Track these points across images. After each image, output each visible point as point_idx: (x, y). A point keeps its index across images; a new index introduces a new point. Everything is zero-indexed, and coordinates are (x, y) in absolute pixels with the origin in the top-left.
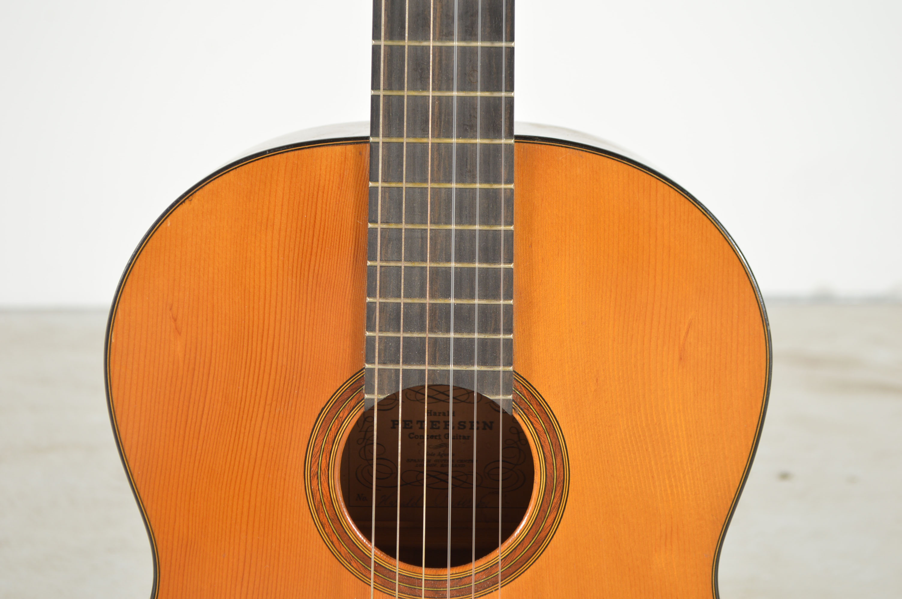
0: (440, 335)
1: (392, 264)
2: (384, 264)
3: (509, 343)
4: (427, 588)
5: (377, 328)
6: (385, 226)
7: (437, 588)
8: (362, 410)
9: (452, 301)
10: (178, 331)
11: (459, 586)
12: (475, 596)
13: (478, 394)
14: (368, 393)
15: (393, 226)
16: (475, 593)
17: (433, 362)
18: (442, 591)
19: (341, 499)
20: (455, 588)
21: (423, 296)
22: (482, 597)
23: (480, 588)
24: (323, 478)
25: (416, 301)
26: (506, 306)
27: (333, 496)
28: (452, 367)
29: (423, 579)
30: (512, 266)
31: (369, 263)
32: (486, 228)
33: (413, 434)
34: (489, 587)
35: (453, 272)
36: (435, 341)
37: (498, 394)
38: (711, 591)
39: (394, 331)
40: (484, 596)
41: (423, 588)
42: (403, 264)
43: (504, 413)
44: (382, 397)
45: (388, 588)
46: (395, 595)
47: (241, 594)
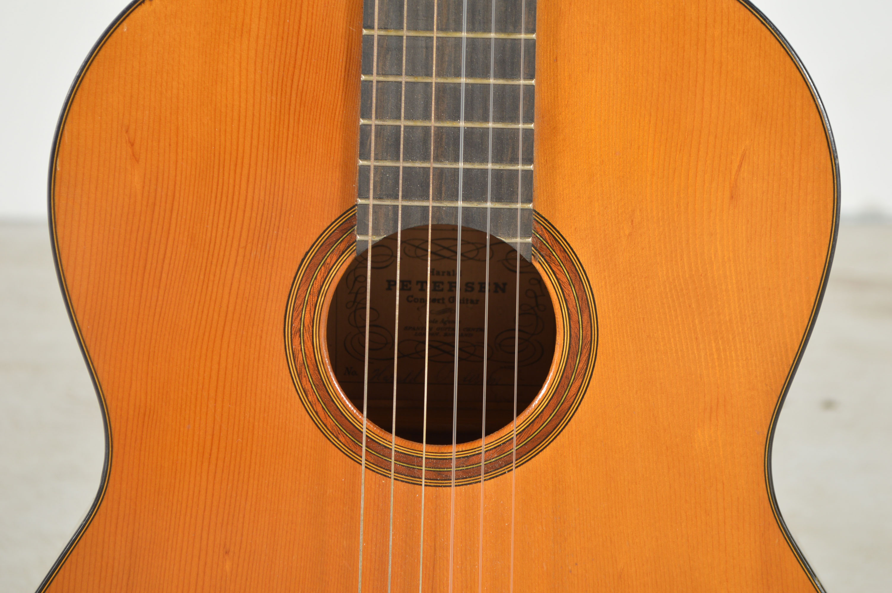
0: (447, 165)
1: (391, 79)
2: (381, 79)
3: (528, 176)
4: (428, 468)
5: (373, 155)
6: (382, 33)
7: (439, 468)
8: (354, 255)
9: (462, 124)
10: (135, 158)
11: (466, 466)
12: (485, 478)
13: (491, 236)
14: (360, 234)
15: (392, 33)
16: (485, 474)
17: (438, 197)
18: (446, 471)
19: (327, 361)
20: (461, 468)
21: (427, 117)
22: (492, 480)
23: (490, 468)
24: (307, 335)
25: (419, 123)
26: (526, 131)
27: (318, 357)
28: (460, 204)
29: (424, 457)
30: (533, 82)
31: (363, 78)
32: (503, 36)
33: (412, 296)
34: (501, 468)
35: (463, 89)
36: (440, 172)
37: (514, 236)
38: (763, 475)
39: (392, 160)
40: (495, 479)
41: (424, 468)
42: (404, 79)
43: (522, 259)
44: (377, 239)
45: (381, 468)
46: (390, 476)
47: (208, 473)
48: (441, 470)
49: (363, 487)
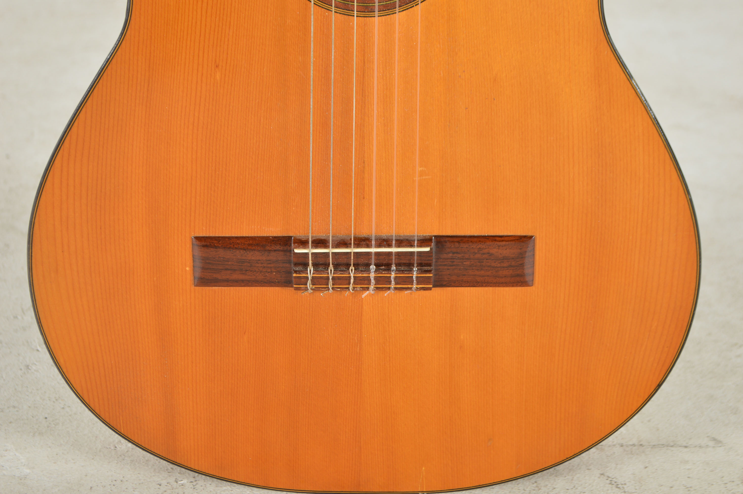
4: (359, 3)
7: (367, 4)
11: (386, 2)
12: (399, 10)
16: (399, 7)
18: (371, 6)
20: (382, 3)
22: (404, 11)
23: (403, 3)
34: (411, 2)
38: (597, 4)
40: (407, 11)
41: (355, 4)
45: (325, 4)
46: (331, 10)
47: (202, 9)
48: (368, 5)
49: (312, 17)
